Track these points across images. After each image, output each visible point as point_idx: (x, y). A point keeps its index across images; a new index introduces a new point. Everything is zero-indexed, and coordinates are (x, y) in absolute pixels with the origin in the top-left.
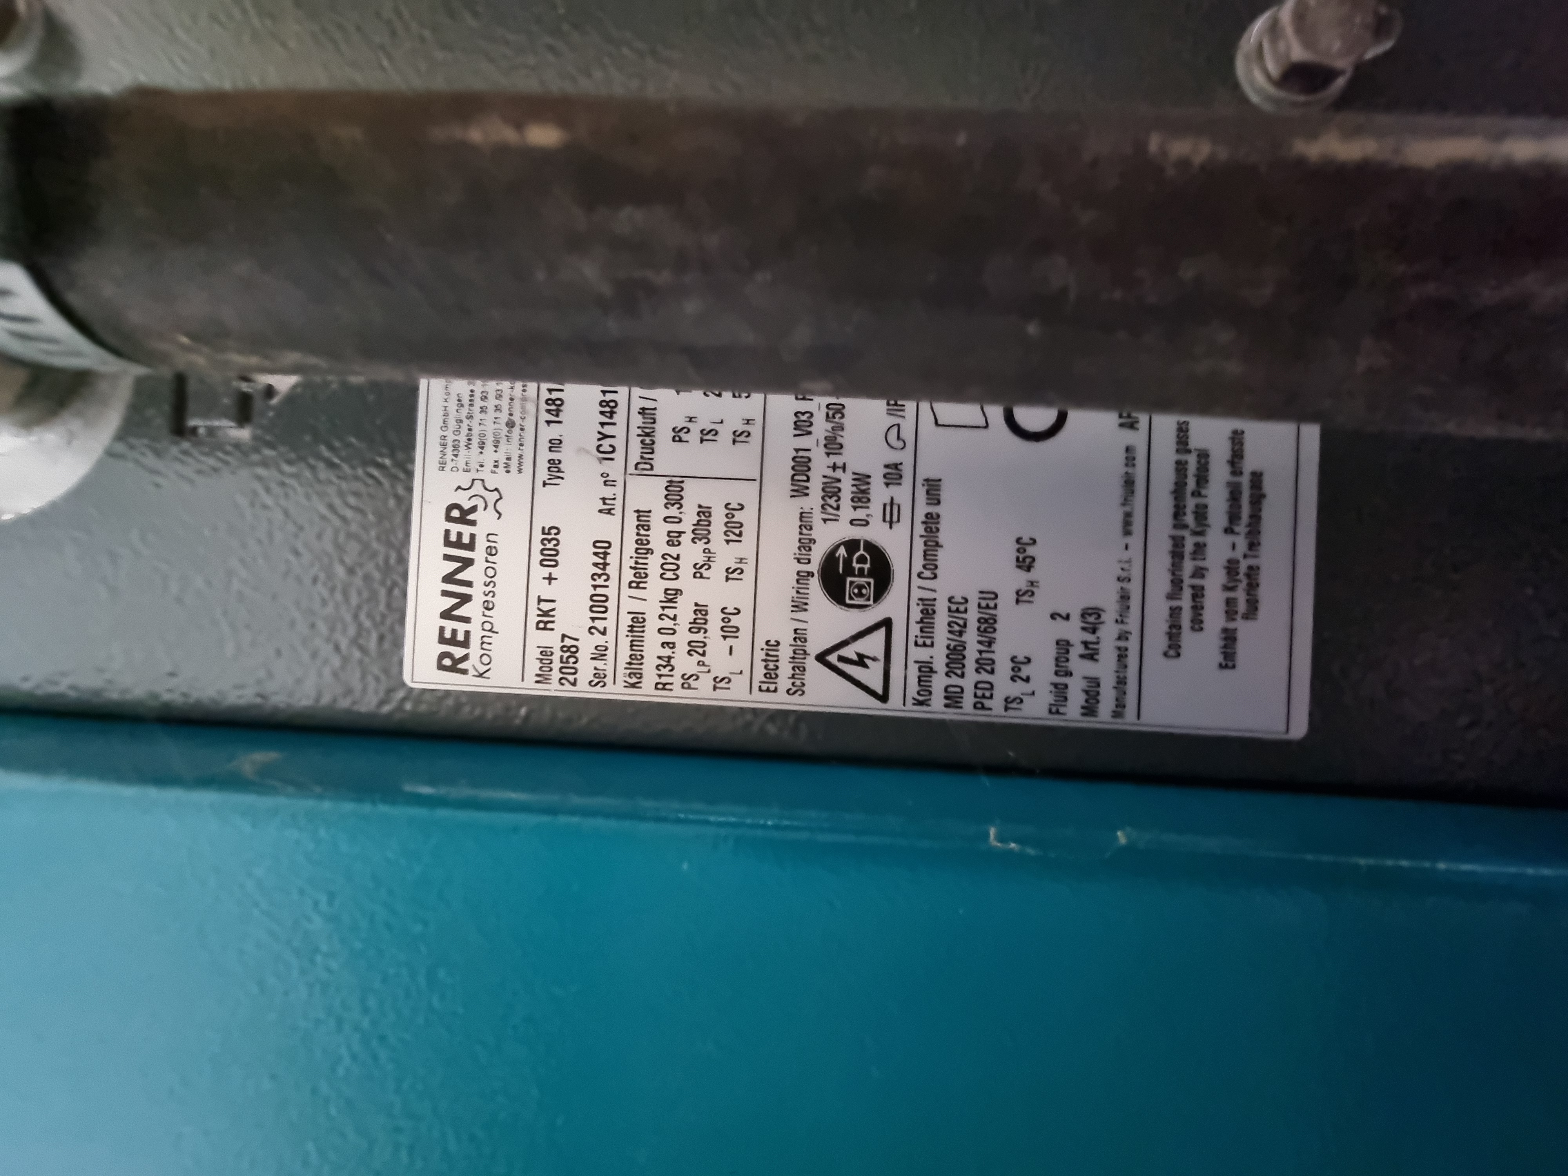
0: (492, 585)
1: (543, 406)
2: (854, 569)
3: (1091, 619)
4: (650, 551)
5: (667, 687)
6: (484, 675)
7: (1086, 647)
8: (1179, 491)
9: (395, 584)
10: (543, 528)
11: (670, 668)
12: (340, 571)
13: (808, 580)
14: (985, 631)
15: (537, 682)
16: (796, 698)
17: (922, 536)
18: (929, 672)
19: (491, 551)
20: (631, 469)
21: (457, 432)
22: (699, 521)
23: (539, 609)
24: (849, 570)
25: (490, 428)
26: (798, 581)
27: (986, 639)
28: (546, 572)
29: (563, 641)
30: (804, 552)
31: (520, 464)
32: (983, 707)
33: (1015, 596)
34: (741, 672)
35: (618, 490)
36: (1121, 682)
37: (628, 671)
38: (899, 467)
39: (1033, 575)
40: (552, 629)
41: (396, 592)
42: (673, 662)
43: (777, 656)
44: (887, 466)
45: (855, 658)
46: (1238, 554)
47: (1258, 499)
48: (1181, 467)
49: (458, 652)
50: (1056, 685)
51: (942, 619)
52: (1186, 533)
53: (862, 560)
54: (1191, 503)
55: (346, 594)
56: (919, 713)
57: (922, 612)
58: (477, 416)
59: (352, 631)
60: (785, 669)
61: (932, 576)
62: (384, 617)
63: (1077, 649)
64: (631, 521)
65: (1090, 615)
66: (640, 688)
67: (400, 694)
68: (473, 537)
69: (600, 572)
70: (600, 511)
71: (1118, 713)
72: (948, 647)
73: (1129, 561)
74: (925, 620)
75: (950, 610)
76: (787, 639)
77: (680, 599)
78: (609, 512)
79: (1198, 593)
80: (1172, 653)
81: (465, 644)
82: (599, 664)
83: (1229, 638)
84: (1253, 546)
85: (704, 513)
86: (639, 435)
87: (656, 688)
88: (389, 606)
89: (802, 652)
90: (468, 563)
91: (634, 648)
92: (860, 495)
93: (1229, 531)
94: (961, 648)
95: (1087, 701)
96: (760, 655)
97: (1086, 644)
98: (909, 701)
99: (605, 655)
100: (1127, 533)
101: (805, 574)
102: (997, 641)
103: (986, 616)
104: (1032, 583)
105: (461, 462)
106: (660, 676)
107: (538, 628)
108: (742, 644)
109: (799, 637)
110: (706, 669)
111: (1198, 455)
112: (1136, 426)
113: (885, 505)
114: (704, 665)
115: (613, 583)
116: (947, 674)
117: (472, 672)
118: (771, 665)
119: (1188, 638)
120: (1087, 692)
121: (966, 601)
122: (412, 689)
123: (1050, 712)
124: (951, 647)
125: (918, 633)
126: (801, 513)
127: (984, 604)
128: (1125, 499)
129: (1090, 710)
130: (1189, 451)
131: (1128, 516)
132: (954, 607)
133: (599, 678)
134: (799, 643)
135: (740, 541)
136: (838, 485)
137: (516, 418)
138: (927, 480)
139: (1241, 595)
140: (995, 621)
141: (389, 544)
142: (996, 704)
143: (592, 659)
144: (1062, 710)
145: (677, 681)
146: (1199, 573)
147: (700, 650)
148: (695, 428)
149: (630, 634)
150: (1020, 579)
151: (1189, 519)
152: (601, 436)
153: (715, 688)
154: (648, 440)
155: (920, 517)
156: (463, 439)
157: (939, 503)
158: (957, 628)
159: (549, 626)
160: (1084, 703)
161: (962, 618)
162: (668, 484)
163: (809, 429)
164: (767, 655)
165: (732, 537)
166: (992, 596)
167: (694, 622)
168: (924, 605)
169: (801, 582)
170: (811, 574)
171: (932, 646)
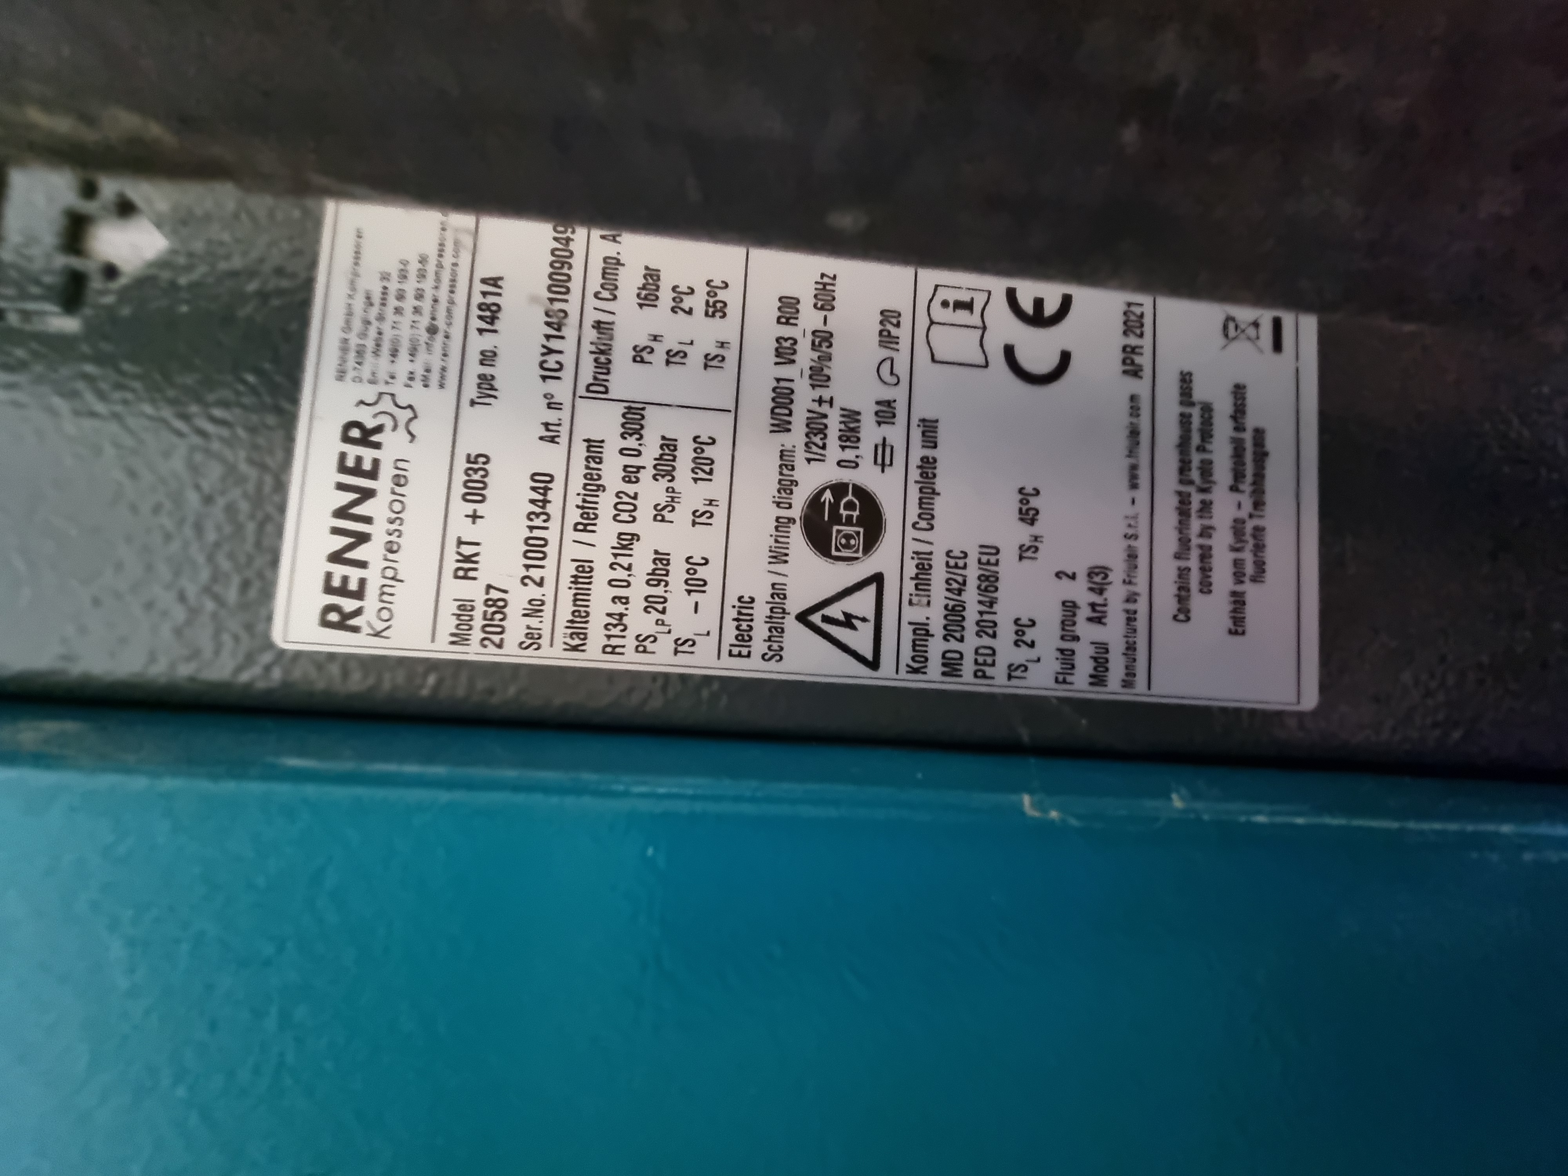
0: (398, 522)
1: (475, 312)
2: (841, 515)
3: (1098, 579)
4: (602, 488)
5: (618, 650)
6: (384, 634)
7: (1094, 610)
8: (1183, 445)
9: (268, 518)
10: (469, 456)
11: (622, 627)
12: (193, 498)
13: (789, 527)
14: (986, 590)
15: (453, 643)
16: (772, 665)
17: (916, 482)
18: (925, 635)
19: (399, 481)
20: (581, 391)
21: (363, 335)
22: (662, 455)
23: (459, 554)
24: (836, 518)
25: (405, 333)
26: (777, 528)
27: (987, 599)
28: (469, 508)
29: (487, 593)
30: (784, 495)
31: (443, 377)
32: (984, 676)
33: (1017, 552)
34: (708, 634)
35: (565, 415)
36: (1131, 648)
37: (570, 631)
38: (893, 405)
39: (1036, 530)
40: (474, 579)
41: (270, 528)
42: (625, 620)
43: (752, 615)
44: (878, 403)
45: (841, 618)
46: (1243, 514)
47: (1261, 456)
48: (1185, 420)
49: (349, 605)
50: (1062, 651)
51: (939, 575)
52: (1191, 489)
53: (850, 506)
54: (1196, 458)
55: (199, 528)
56: (915, 682)
57: (917, 566)
58: (390, 316)
59: (205, 575)
60: (760, 631)
61: (928, 527)
62: (250, 559)
63: (1084, 612)
64: (580, 452)
65: (1097, 574)
66: (583, 651)
67: (267, 658)
68: (376, 462)
69: (538, 510)
70: (541, 438)
71: (1128, 683)
72: (946, 607)
73: (1135, 517)
74: (920, 576)
75: (948, 564)
76: (763, 595)
77: (636, 545)
78: (552, 440)
79: (1206, 554)
80: (1181, 617)
81: (359, 595)
82: (533, 622)
83: (1238, 601)
84: (1258, 504)
85: (668, 446)
86: (592, 352)
87: (604, 652)
88: (258, 544)
89: (780, 611)
90: (367, 494)
91: (579, 603)
92: (848, 434)
93: (1234, 489)
94: (961, 608)
95: (1095, 669)
96: (731, 614)
97: (1093, 606)
98: (903, 668)
99: (541, 611)
100: (1134, 486)
101: (786, 521)
102: (999, 601)
103: (987, 573)
104: (1036, 538)
105: (366, 372)
106: (609, 637)
107: (456, 577)
108: (710, 600)
109: (778, 593)
110: (666, 629)
111: (1202, 409)
112: (1140, 374)
113: (876, 447)
114: (663, 624)
115: (554, 525)
116: (945, 638)
117: (366, 630)
118: (744, 626)
119: (1197, 601)
120: (1095, 659)
121: (966, 555)
122: (282, 653)
123: (1057, 681)
124: (950, 607)
125: (914, 592)
126: (782, 451)
127: (984, 559)
128: (1131, 452)
129: (1098, 678)
130: (1192, 404)
131: (1134, 468)
132: (952, 562)
133: (533, 639)
134: (777, 600)
135: (710, 480)
136: (825, 421)
137: (441, 323)
138: (923, 420)
139: (1248, 556)
140: (997, 579)
141: (263, 467)
142: (999, 673)
143: (525, 615)
144: (1069, 678)
145: (630, 642)
146: (1206, 532)
147: (660, 607)
148: (660, 350)
149: (573, 586)
150: (1023, 534)
151: (1195, 475)
152: (545, 351)
153: (676, 652)
154: (603, 359)
155: (915, 461)
156: (370, 344)
157: (935, 447)
158: (955, 586)
159: (471, 574)
160: (1092, 672)
161: (961, 575)
162: (626, 411)
163: (792, 357)
164: (740, 613)
165: (701, 475)
166: (994, 551)
167: (653, 573)
168: (919, 559)
169: (780, 529)
170: (792, 520)
171: (928, 605)
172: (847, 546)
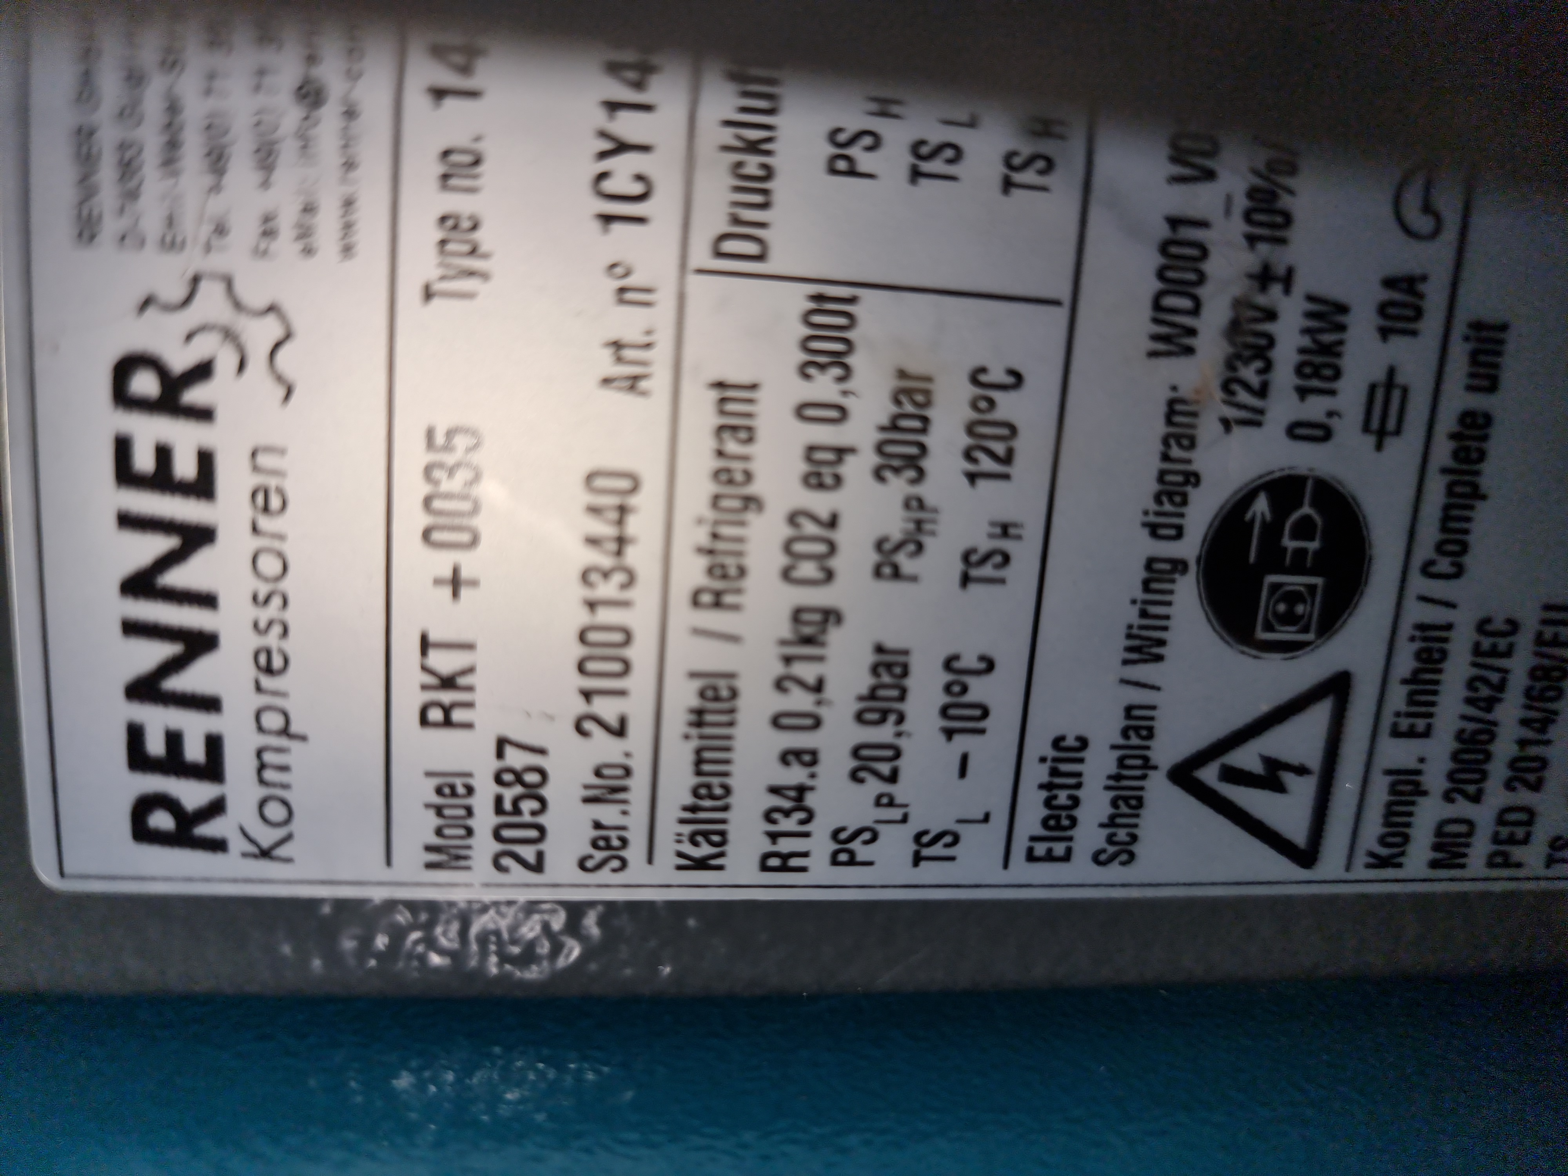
4: (752, 502)
5: (794, 862)
10: (430, 434)
11: (802, 815)
13: (1173, 581)
14: (1540, 697)
15: (430, 866)
16: (1115, 872)
22: (896, 418)
23: (425, 669)
25: (240, 105)
26: (1146, 586)
27: (1539, 715)
28: (442, 562)
29: (500, 754)
30: (1168, 507)
31: (348, 227)
34: (986, 818)
35: (661, 319)
37: (687, 829)
38: (1422, 287)
40: (468, 725)
42: (810, 800)
43: (1079, 775)
44: (1389, 283)
51: (1457, 672)
56: (1378, 884)
57: (1418, 656)
60: (1095, 805)
61: (1451, 570)
64: (700, 413)
66: (720, 868)
69: (606, 561)
70: (607, 381)
72: (1460, 736)
74: (1422, 676)
75: (1476, 650)
76: (1105, 731)
77: (835, 636)
78: (633, 383)
82: (608, 814)
85: (911, 394)
86: (727, 148)
87: (764, 868)
89: (1138, 762)
91: (706, 768)
92: (1318, 359)
94: (1486, 737)
96: (1035, 774)
99: (624, 789)
101: (1167, 567)
102: (1560, 718)
103: (1546, 662)
105: (149, 218)
106: (774, 837)
107: (426, 722)
108: (993, 748)
109: (1137, 725)
110: (896, 814)
113: (1373, 388)
114: (891, 804)
115: (645, 594)
116: (1447, 796)
118: (1062, 797)
121: (1513, 626)
122: (60, 895)
124: (1467, 736)
125: (1404, 709)
126: (1171, 403)
127: (1547, 633)
132: (1487, 644)
133: (607, 849)
134: (1135, 741)
135: (1006, 477)
136: (1267, 327)
137: (332, 75)
138: (1477, 326)
140: (1561, 673)
142: (1532, 855)
143: (587, 800)
145: (820, 845)
147: (885, 768)
148: (896, 138)
149: (694, 731)
152: (607, 146)
153: (918, 859)
154: (752, 164)
155: (1447, 422)
156: (150, 140)
157: (1493, 388)
159: (459, 715)
161: (1499, 670)
162: (812, 305)
164: (1054, 772)
165: (987, 464)
167: (872, 695)
168: (1425, 639)
169: (1155, 586)
170: (1179, 566)
171: (1427, 734)
172: (1289, 619)
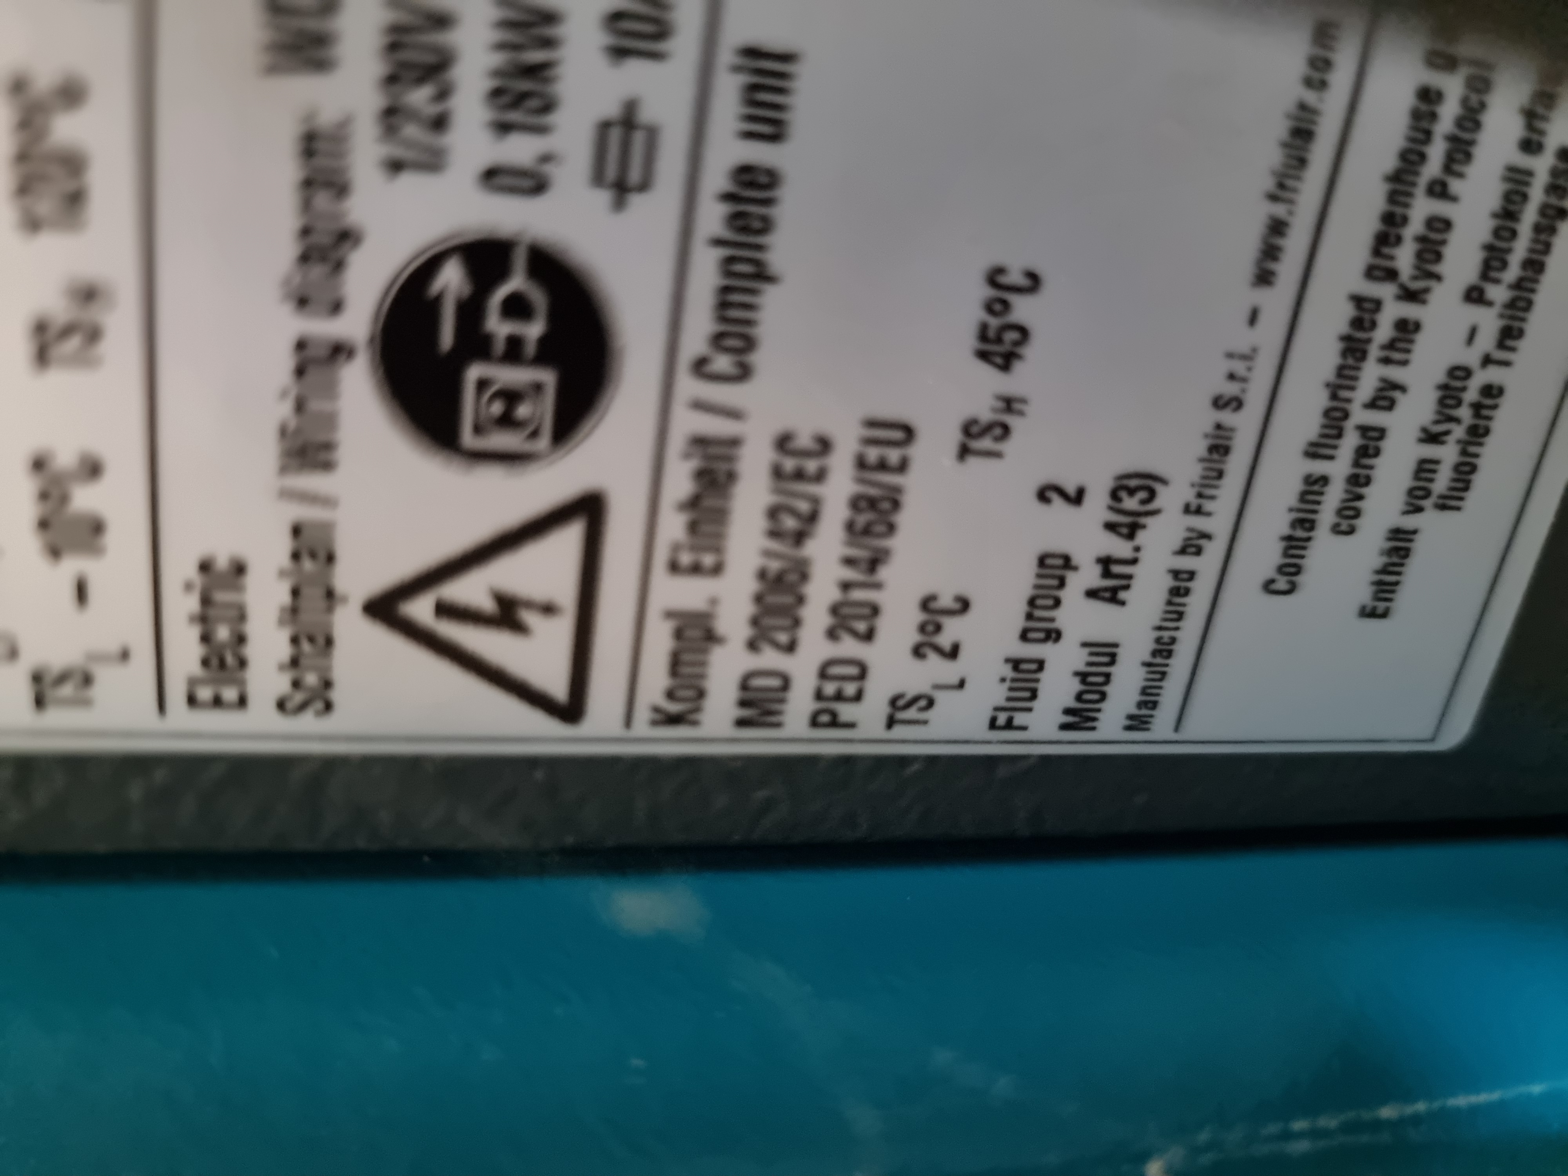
3: (1131, 503)
7: (1107, 574)
8: (1403, 175)
13: (336, 369)
14: (867, 531)
16: (307, 722)
17: (716, 242)
18: (701, 640)
26: (300, 371)
27: (866, 553)
30: (317, 271)
32: (835, 723)
33: (959, 437)
36: (1162, 651)
39: (1012, 382)
43: (239, 605)
46: (1471, 357)
47: (1552, 219)
48: (1424, 111)
50: (1016, 664)
51: (751, 498)
52: (1386, 291)
54: (1419, 213)
56: (667, 744)
57: (696, 476)
60: (268, 643)
61: (737, 371)
63: (1084, 577)
65: (1132, 492)
71: (1138, 721)
72: (762, 575)
73: (1248, 357)
74: (705, 501)
75: (777, 473)
76: (268, 555)
79: (1369, 447)
80: (1282, 584)
83: (1398, 550)
84: (1509, 337)
89: (319, 592)
92: (521, 84)
93: (1474, 295)
94: (797, 577)
95: (1079, 697)
96: (182, 604)
97: (1106, 563)
98: (642, 715)
100: (1264, 277)
101: (326, 350)
102: (893, 556)
103: (875, 492)
104: (1009, 404)
108: (118, 572)
109: (312, 548)
111: (1470, 84)
113: (604, 128)
116: (751, 645)
118: (223, 633)
119: (1321, 550)
120: (1083, 676)
121: (824, 445)
123: (993, 725)
124: (770, 575)
125: (683, 539)
127: (872, 456)
128: (1281, 186)
129: (1081, 715)
130: (1452, 65)
131: (1277, 227)
132: (789, 464)
134: (309, 566)
135: (77, 222)
136: (444, 39)
138: (752, 52)
139: (1448, 453)
140: (896, 505)
142: (868, 713)
144: (1020, 719)
146: (1386, 396)
150: (979, 390)
151: (1405, 256)
153: (41, 702)
155: (716, 177)
157: (779, 136)
158: (790, 523)
160: (1072, 703)
161: (809, 497)
164: (207, 602)
166: (898, 435)
168: (706, 457)
169: (309, 374)
170: (342, 350)
171: (717, 570)
